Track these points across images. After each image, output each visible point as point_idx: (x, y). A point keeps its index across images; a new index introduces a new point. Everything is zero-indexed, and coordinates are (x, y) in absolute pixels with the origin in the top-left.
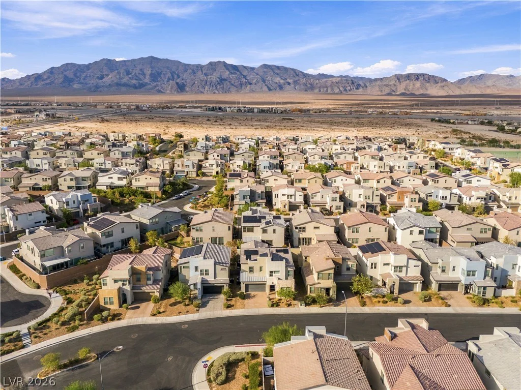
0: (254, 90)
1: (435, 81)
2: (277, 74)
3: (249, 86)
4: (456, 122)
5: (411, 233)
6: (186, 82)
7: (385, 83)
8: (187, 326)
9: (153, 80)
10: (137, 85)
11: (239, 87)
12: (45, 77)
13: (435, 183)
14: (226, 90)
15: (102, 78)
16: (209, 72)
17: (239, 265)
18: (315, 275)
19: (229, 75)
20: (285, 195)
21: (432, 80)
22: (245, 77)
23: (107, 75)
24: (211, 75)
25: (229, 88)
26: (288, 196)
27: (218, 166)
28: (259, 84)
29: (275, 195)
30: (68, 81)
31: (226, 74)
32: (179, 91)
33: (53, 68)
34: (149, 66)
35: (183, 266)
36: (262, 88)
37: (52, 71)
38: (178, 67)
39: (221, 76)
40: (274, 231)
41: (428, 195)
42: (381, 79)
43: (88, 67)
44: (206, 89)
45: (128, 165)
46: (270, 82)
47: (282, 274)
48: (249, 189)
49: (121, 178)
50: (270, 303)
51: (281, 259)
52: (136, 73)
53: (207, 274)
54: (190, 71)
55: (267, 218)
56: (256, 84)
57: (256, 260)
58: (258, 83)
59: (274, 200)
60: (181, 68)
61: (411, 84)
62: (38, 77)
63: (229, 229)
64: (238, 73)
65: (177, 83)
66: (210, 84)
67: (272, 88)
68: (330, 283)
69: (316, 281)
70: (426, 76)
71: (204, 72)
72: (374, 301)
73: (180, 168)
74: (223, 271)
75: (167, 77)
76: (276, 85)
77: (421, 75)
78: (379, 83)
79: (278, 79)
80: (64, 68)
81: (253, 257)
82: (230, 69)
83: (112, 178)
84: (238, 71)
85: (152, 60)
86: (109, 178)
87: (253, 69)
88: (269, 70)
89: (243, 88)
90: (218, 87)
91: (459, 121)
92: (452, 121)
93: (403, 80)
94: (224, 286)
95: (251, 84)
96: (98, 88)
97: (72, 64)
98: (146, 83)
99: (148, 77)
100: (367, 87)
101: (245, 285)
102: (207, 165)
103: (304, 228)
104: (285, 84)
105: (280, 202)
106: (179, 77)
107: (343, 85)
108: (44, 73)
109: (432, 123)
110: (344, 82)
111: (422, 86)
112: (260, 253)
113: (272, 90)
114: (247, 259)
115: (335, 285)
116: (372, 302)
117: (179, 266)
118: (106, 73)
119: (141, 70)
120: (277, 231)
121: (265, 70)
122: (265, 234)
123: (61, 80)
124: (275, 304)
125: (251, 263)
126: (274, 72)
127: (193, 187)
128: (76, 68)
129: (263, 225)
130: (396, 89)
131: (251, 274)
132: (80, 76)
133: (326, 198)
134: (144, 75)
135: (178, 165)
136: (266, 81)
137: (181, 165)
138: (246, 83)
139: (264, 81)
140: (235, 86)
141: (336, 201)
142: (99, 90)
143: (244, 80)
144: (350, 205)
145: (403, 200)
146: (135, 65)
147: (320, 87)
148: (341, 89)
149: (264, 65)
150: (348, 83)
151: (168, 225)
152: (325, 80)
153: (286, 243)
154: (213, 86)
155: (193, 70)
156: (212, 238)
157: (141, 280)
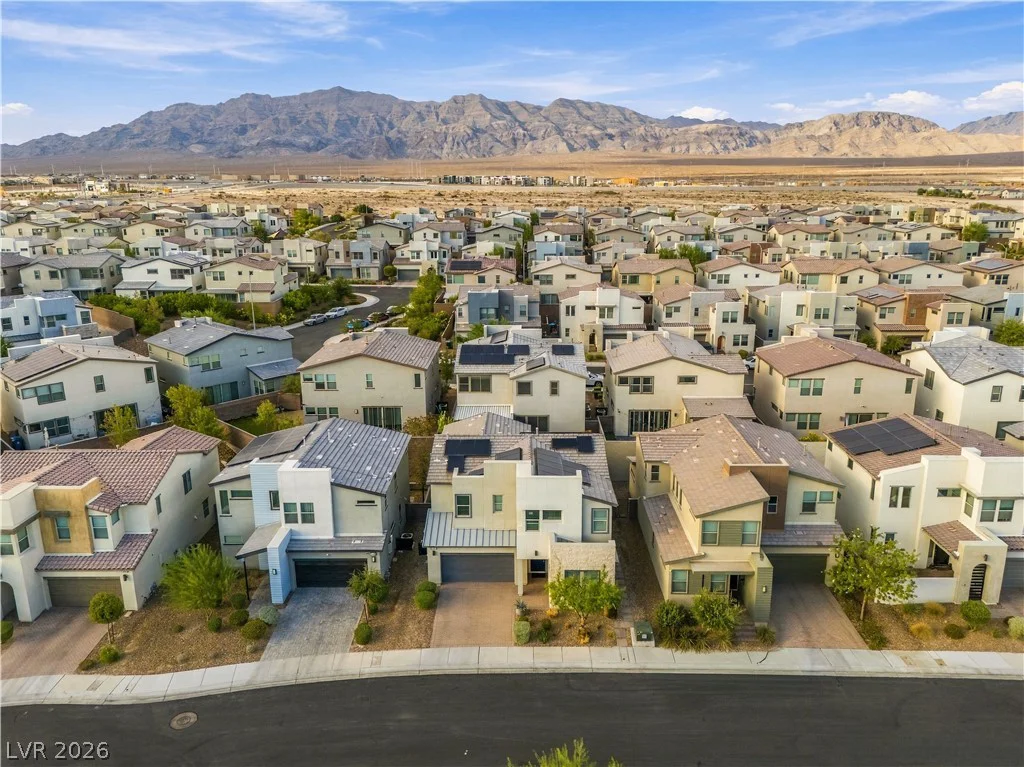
0: (540, 150)
1: (914, 128)
2: (588, 118)
3: (530, 143)
4: (976, 193)
5: (996, 396)
6: (406, 136)
7: (809, 133)
8: (192, 717)
9: (343, 135)
10: (312, 144)
11: (512, 146)
12: (136, 132)
13: (998, 283)
14: (484, 150)
15: (243, 130)
16: (448, 116)
17: (424, 488)
18: (692, 529)
19: (491, 121)
20: (594, 308)
21: (906, 125)
22: (522, 125)
23: (254, 126)
24: (455, 122)
25: (492, 148)
26: (602, 309)
27: (433, 254)
28: (550, 138)
29: (568, 308)
30: (180, 138)
31: (484, 120)
32: (393, 154)
33: (150, 113)
34: (334, 107)
35: (228, 488)
36: (556, 146)
37: (147, 120)
38: (391, 107)
39: (474, 122)
40: (554, 388)
41: (993, 307)
42: (801, 125)
43: (217, 110)
44: (445, 151)
45: (218, 252)
46: (574, 134)
47: (571, 523)
48: (497, 291)
49: (180, 271)
50: (525, 628)
51: (569, 469)
52: (308, 121)
53: (308, 518)
54: (413, 116)
55: (532, 351)
56: (544, 138)
57: (481, 472)
58: (549, 136)
59: (565, 321)
60: (396, 109)
61: (864, 134)
62: (122, 131)
63: (418, 384)
64: (508, 117)
65: (388, 139)
66: (454, 140)
67: (576, 146)
68: (747, 559)
69: (696, 548)
70: (893, 118)
71: (441, 116)
72: (914, 627)
73: (341, 261)
74: (364, 510)
75: (369, 128)
76: (586, 140)
77: (883, 114)
78: (795, 132)
79: (589, 129)
80: (171, 112)
81: (471, 462)
82: (494, 110)
83: (155, 271)
84: (510, 113)
85: (341, 93)
86: (150, 272)
87: (539, 108)
88: (571, 109)
89: (518, 147)
90: (469, 145)
91: (982, 193)
92: (966, 192)
93: (846, 126)
94: (365, 561)
95: (533, 138)
96: (237, 151)
97: (186, 104)
98: (329, 140)
99: (331, 127)
100: (769, 141)
101: (443, 556)
102: (408, 255)
103: (647, 380)
104: (602, 139)
105: (576, 326)
106: (391, 126)
107: (721, 139)
108: (135, 123)
109: (921, 198)
110: (723, 132)
111: (886, 137)
112: (497, 449)
113: (575, 150)
114: (450, 469)
115: (766, 563)
116: (907, 629)
117: (217, 490)
118: (253, 122)
119: (318, 114)
120: (561, 388)
121: (562, 110)
122: (525, 398)
123: (165, 138)
124: (544, 632)
125: (461, 483)
126: (580, 114)
127: (365, 300)
128: (194, 112)
129: (520, 368)
130: (832, 144)
131: (462, 522)
132: (202, 128)
133: (706, 317)
134: (324, 123)
135: (337, 253)
136: (566, 133)
137: (342, 255)
138: (524, 135)
139: (560, 132)
140: (502, 144)
141: (734, 321)
142: (237, 154)
143: (521, 131)
144: (770, 335)
145: (922, 319)
146: (306, 105)
147: (673, 144)
148: (718, 145)
149: (561, 100)
150: (732, 135)
151: (251, 374)
152: (685, 128)
153: (591, 427)
154: (458, 144)
155: (419, 113)
156: (365, 409)
157: (73, 536)
